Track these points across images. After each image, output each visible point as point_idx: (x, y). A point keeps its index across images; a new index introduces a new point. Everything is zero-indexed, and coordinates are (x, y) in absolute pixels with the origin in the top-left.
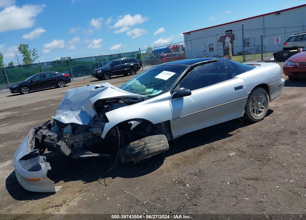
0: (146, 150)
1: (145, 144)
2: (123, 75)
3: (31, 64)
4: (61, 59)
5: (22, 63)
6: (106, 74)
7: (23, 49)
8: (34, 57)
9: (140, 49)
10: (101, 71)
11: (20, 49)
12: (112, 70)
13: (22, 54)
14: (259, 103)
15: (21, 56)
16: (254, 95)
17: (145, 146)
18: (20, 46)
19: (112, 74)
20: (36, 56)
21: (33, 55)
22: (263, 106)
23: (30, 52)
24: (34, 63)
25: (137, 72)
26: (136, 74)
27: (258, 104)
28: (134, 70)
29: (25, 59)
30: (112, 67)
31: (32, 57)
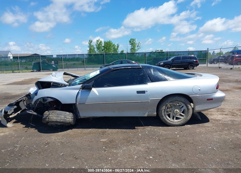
0: (48, 118)
1: (49, 114)
2: (183, 69)
3: (135, 53)
4: (156, 51)
5: (129, 52)
6: (167, 66)
7: (132, 42)
8: (138, 48)
9: (208, 48)
10: (163, 63)
11: (130, 42)
12: (172, 64)
13: (131, 46)
14: (176, 110)
15: (130, 47)
16: (169, 101)
17: (48, 116)
18: (131, 40)
19: (171, 66)
20: (139, 47)
21: (138, 47)
22: (182, 114)
23: (136, 44)
24: (137, 52)
25: (195, 68)
26: (193, 69)
27: (174, 111)
28: (192, 66)
29: (132, 49)
30: (173, 62)
31: (136, 48)
